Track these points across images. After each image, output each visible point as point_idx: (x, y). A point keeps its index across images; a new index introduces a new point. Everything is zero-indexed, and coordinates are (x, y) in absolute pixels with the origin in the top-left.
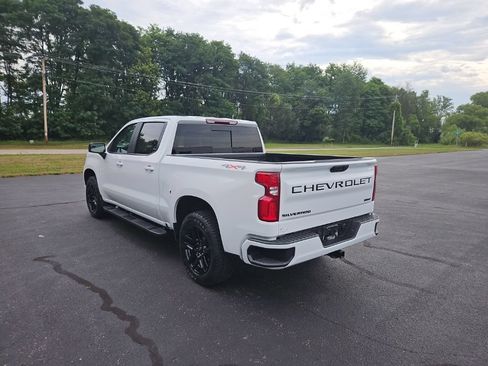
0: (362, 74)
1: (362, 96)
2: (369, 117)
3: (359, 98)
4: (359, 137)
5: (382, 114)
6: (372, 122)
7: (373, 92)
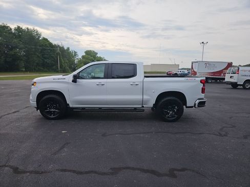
0: (39, 35)
1: (40, 46)
2: (45, 58)
3: (38, 47)
4: (42, 68)
5: (52, 57)
6: (48, 61)
7: (46, 45)
